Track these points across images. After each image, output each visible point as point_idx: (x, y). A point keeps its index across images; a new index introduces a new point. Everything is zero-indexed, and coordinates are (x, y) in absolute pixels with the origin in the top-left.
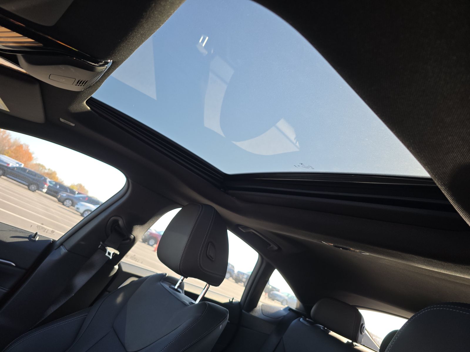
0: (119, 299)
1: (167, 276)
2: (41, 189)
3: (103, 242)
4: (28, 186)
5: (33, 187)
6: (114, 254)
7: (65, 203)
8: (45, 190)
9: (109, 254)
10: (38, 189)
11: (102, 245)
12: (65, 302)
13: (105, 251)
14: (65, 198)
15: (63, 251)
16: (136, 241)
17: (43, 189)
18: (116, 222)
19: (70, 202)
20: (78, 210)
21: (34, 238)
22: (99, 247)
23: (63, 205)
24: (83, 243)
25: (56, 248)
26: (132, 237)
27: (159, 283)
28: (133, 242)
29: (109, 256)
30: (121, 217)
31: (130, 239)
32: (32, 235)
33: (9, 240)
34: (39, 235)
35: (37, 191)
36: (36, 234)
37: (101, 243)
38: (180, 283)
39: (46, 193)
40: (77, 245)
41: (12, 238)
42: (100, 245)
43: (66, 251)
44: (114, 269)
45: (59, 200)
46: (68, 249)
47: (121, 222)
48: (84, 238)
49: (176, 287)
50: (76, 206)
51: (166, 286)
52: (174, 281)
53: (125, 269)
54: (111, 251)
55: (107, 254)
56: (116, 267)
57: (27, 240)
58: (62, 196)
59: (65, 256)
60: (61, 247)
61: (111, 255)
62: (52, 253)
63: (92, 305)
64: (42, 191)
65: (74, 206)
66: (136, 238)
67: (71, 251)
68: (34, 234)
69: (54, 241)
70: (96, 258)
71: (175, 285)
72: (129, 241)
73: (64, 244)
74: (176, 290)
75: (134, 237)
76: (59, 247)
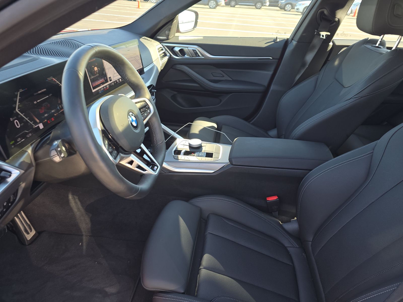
0: (337, 63)
1: (369, 39)
2: (264, 4)
3: (317, 30)
4: (255, 5)
5: (259, 5)
6: (326, 35)
7: (286, 8)
8: (268, 4)
9: (323, 36)
10: (262, 5)
11: (317, 32)
12: (304, 71)
13: (320, 35)
14: (284, 4)
15: (294, 43)
16: (340, 22)
17: (266, 3)
18: (322, 13)
19: (290, 6)
20: (297, 11)
21: (276, 40)
22: (315, 34)
23: (285, 10)
24: (304, 34)
25: (290, 42)
26: (337, 19)
27: (363, 46)
28: (338, 24)
29: (323, 38)
30: (325, 8)
31: (336, 21)
32: (274, 39)
33: (264, 45)
34: (279, 38)
35: (262, 7)
36: (277, 38)
37: (316, 31)
38: (380, 42)
39: (269, 6)
40: (302, 37)
41: (266, 44)
42: (316, 32)
43: (296, 42)
44: (329, 46)
45: (281, 8)
46: (297, 41)
47: (326, 12)
48: (305, 31)
49: (377, 45)
50: (296, 8)
51: (369, 46)
52: (375, 41)
53: (337, 43)
54: (324, 34)
55: (321, 37)
56: (331, 44)
57: (273, 43)
58: (282, 3)
59: (297, 46)
60: (293, 41)
61: (325, 36)
62: (288, 46)
63: (320, 70)
64: (265, 6)
65: (294, 9)
66: (340, 19)
67: (299, 42)
68: (276, 38)
69: (288, 39)
70: (316, 41)
71: (376, 44)
72: (335, 23)
73: (294, 39)
74: (377, 47)
75: (339, 19)
76: (291, 41)
